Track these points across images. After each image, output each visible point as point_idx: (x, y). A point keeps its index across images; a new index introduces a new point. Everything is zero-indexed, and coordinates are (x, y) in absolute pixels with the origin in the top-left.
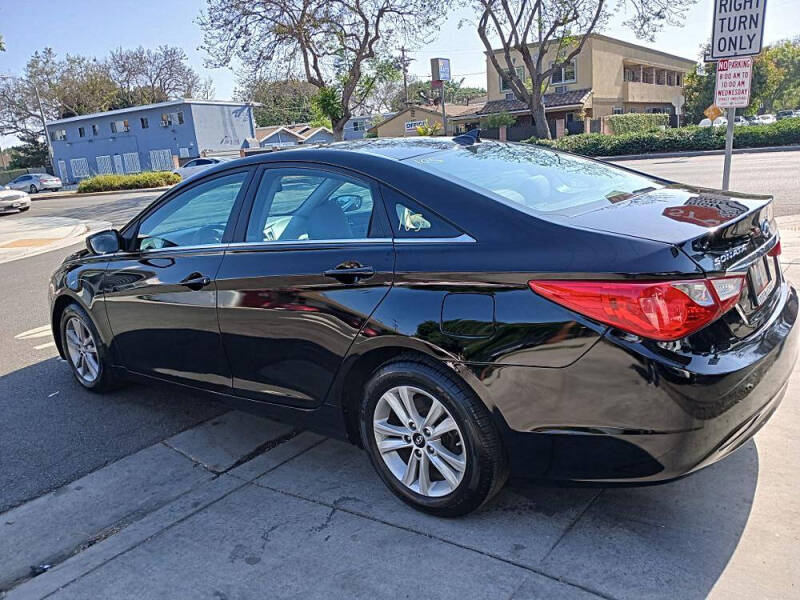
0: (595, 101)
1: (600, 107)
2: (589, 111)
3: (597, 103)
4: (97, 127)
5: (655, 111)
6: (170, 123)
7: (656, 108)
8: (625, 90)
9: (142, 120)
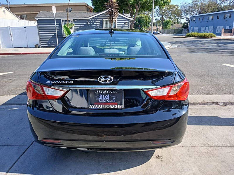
4: (204, 18)
6: (226, 18)
9: (218, 16)
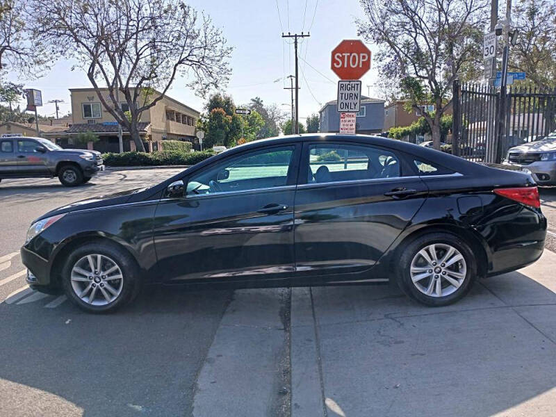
0: (153, 131)
1: (155, 134)
2: (150, 136)
3: (154, 132)
5: (183, 140)
7: (183, 138)
8: (167, 126)
